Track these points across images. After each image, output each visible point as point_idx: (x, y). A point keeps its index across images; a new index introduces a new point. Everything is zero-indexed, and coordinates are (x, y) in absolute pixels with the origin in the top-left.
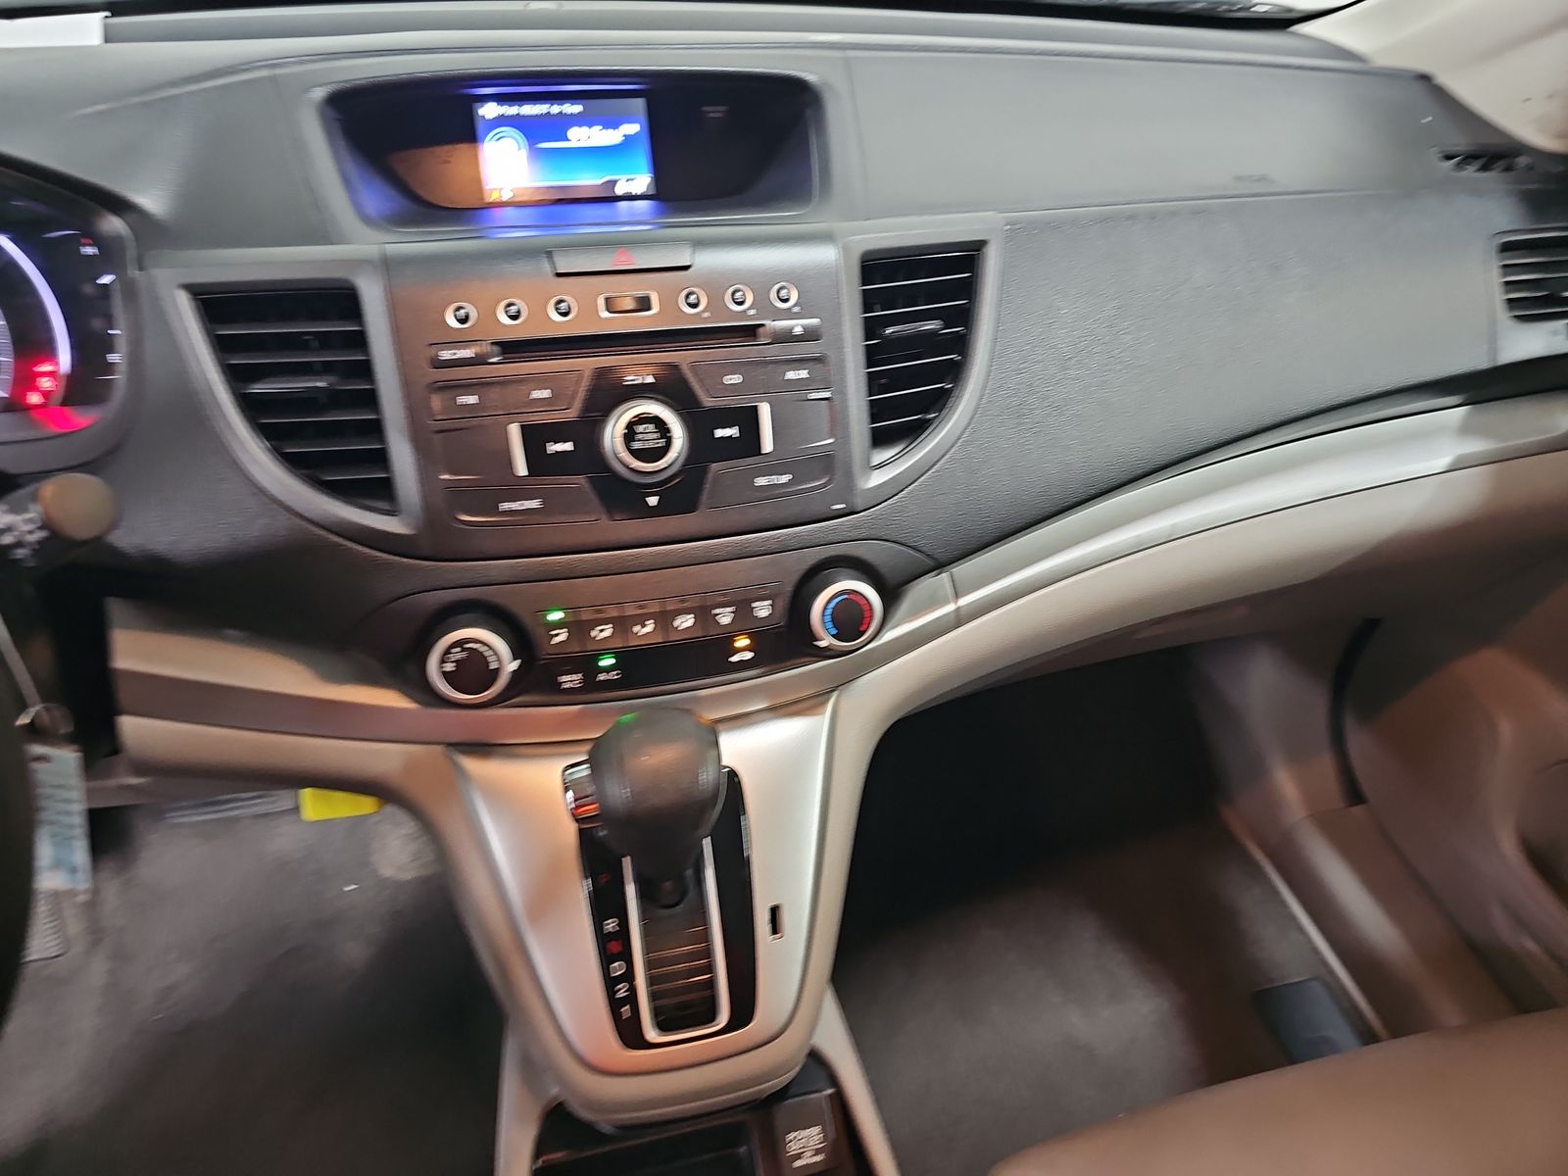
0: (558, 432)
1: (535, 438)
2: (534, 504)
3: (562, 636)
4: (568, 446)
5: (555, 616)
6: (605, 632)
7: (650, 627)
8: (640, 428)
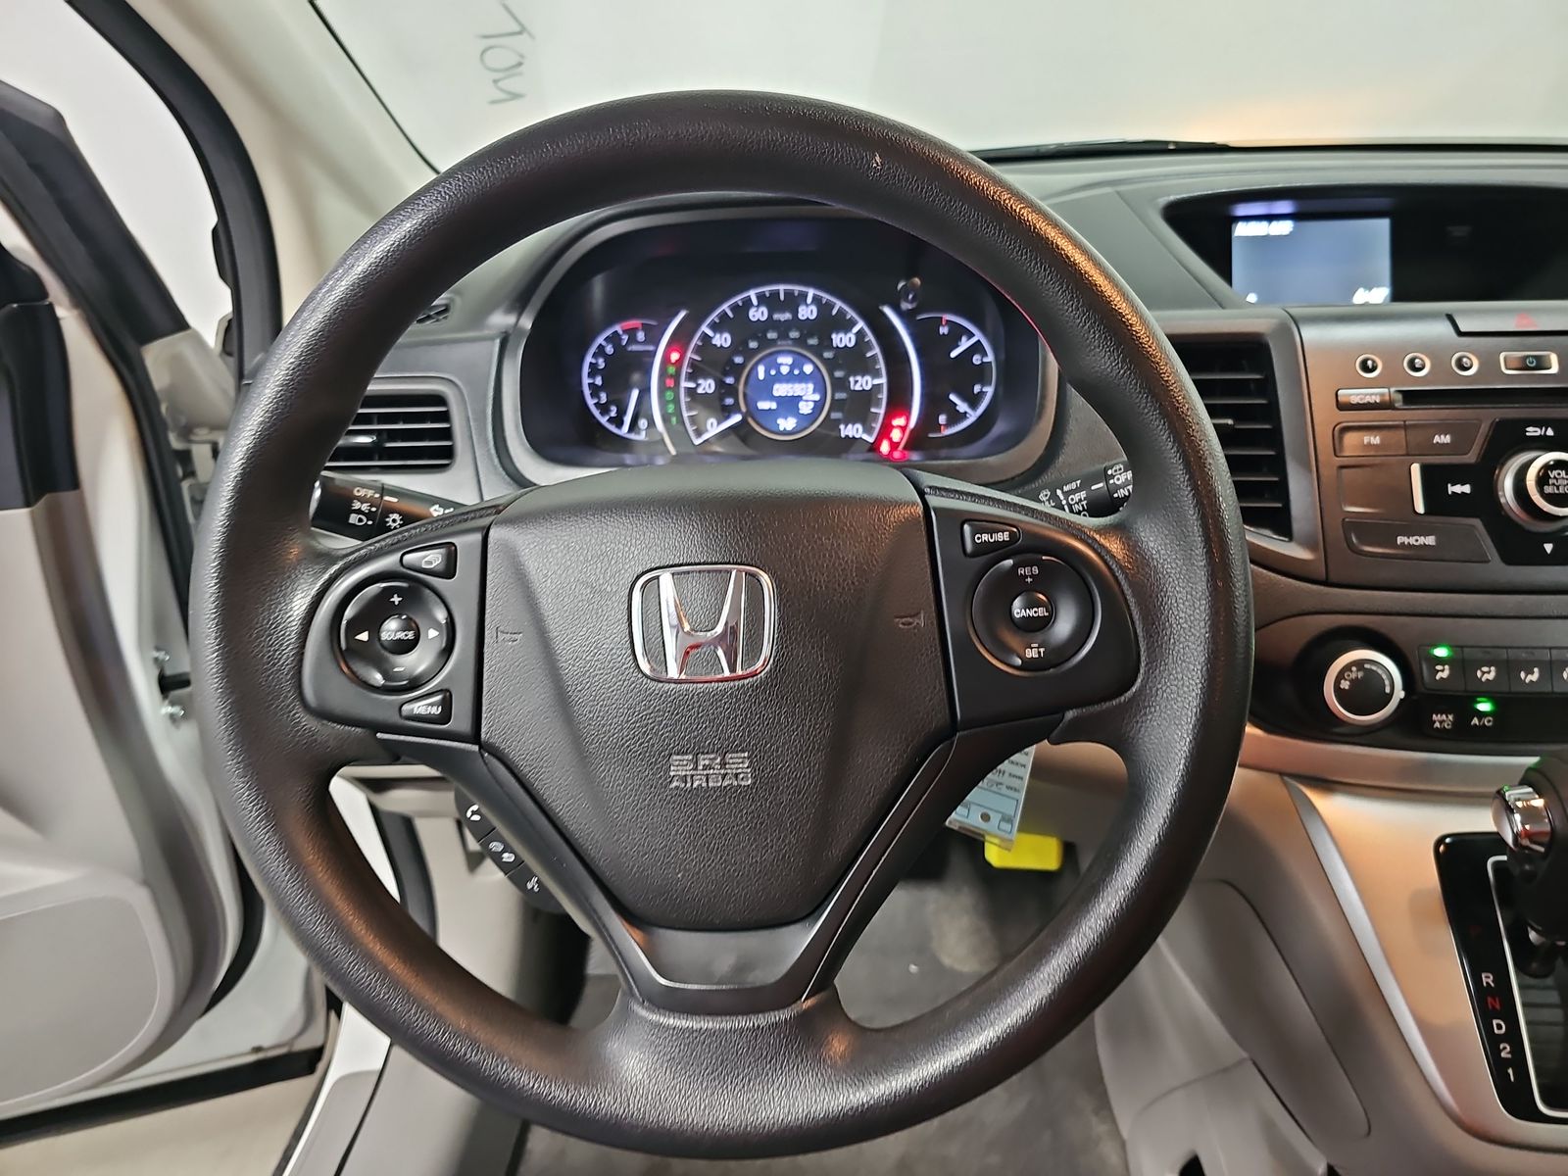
0: (1459, 474)
1: (1434, 478)
2: (1430, 540)
3: (1444, 673)
4: (1467, 489)
5: (1441, 652)
6: (1488, 674)
7: (1535, 677)
8: (1553, 474)
